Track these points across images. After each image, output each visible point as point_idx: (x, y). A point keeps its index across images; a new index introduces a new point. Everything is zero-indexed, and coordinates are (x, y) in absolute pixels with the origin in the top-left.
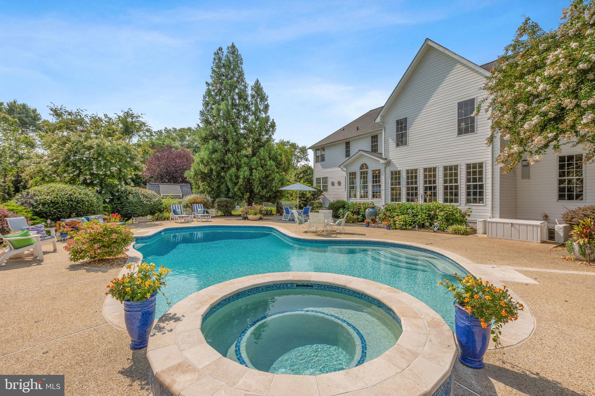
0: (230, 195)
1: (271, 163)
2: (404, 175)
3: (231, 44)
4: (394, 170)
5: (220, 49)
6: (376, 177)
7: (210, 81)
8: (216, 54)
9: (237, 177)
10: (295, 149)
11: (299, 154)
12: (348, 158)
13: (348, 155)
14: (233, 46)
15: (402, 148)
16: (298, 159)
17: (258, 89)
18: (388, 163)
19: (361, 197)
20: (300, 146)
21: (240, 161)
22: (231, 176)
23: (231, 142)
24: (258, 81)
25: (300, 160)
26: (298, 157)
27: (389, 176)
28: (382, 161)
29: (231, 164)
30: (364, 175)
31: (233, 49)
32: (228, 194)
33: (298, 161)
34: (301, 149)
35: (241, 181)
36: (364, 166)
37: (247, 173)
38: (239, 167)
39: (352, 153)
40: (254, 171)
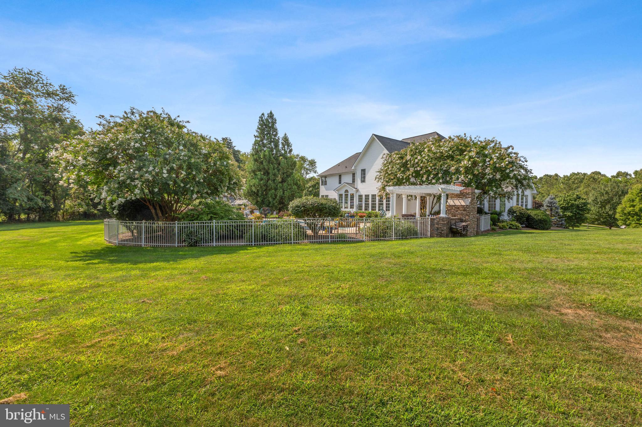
0: (271, 205)
1: (295, 187)
2: (364, 197)
3: (269, 112)
4: (360, 194)
5: (263, 114)
6: (352, 196)
7: (256, 134)
8: (261, 117)
9: (276, 196)
10: (305, 161)
11: (307, 167)
12: (340, 185)
13: (340, 183)
14: (271, 113)
15: (364, 183)
16: (307, 171)
17: (286, 139)
18: (357, 191)
19: (345, 208)
20: (309, 159)
21: (277, 186)
22: (272, 194)
23: (271, 174)
24: (286, 134)
25: (309, 172)
26: (307, 169)
27: (358, 197)
28: (354, 190)
29: (271, 188)
30: (346, 196)
31: (271, 115)
32: (269, 205)
33: (307, 173)
34: (310, 161)
35: (278, 197)
36: (347, 191)
37: (282, 193)
38: (276, 189)
39: (342, 182)
40: (286, 192)
